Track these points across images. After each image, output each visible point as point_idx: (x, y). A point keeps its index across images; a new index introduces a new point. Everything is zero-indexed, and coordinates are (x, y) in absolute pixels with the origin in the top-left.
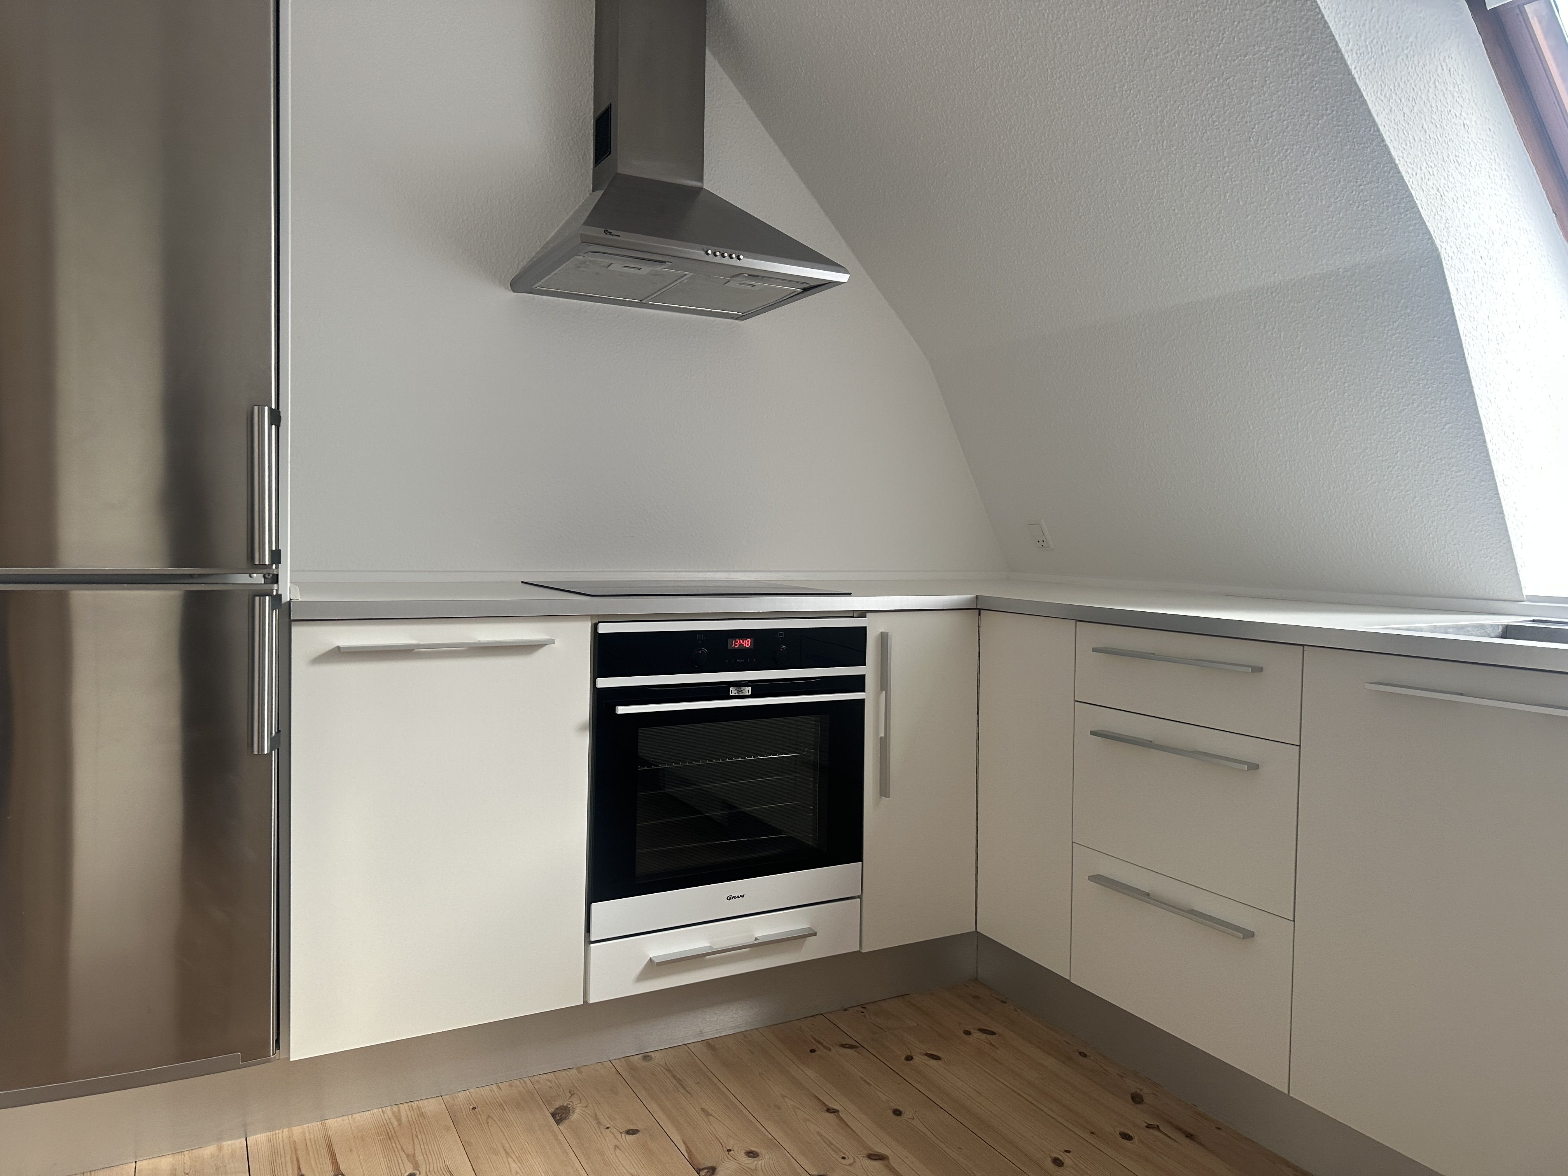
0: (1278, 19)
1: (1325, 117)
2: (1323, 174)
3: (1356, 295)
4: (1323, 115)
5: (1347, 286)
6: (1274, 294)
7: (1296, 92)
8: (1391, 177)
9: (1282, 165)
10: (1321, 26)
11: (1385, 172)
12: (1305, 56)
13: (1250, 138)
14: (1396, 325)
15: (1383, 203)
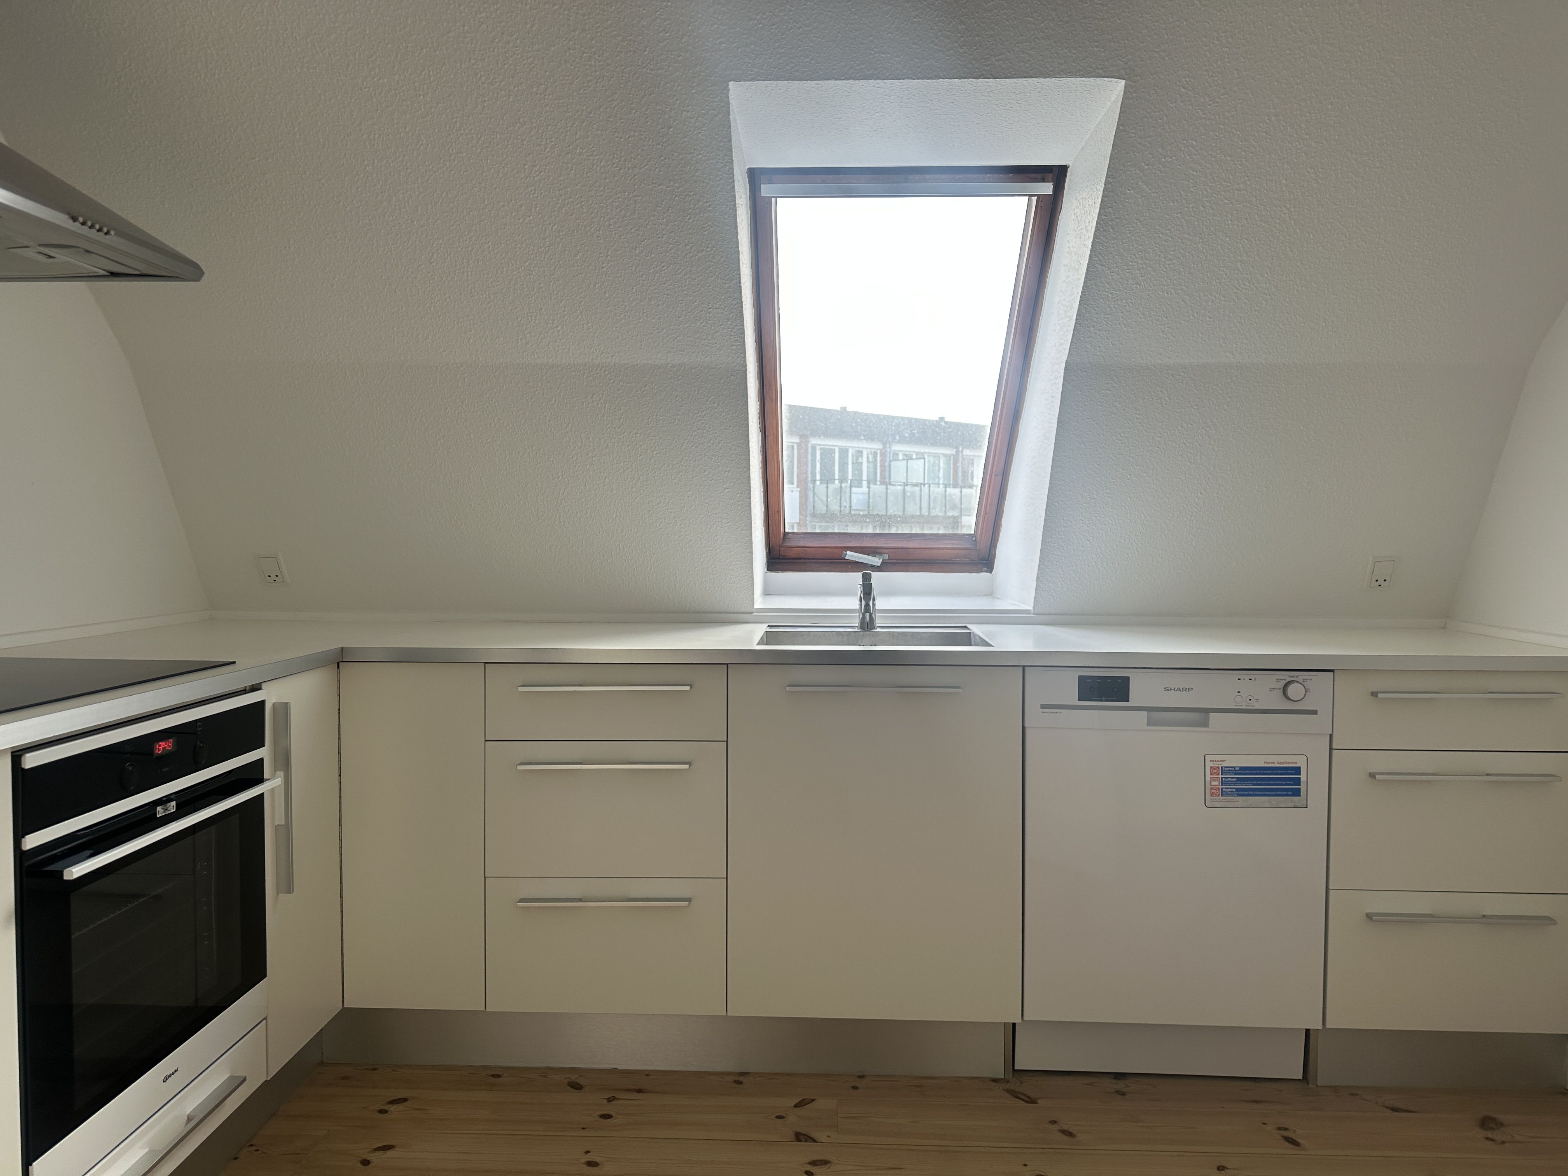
0: (698, 169)
1: (704, 252)
2: (685, 292)
3: (678, 386)
4: (703, 250)
5: (671, 378)
6: (607, 373)
7: (689, 227)
8: (735, 309)
9: (655, 276)
10: (729, 187)
11: (732, 304)
12: (708, 204)
13: (636, 247)
14: (703, 414)
15: (721, 325)
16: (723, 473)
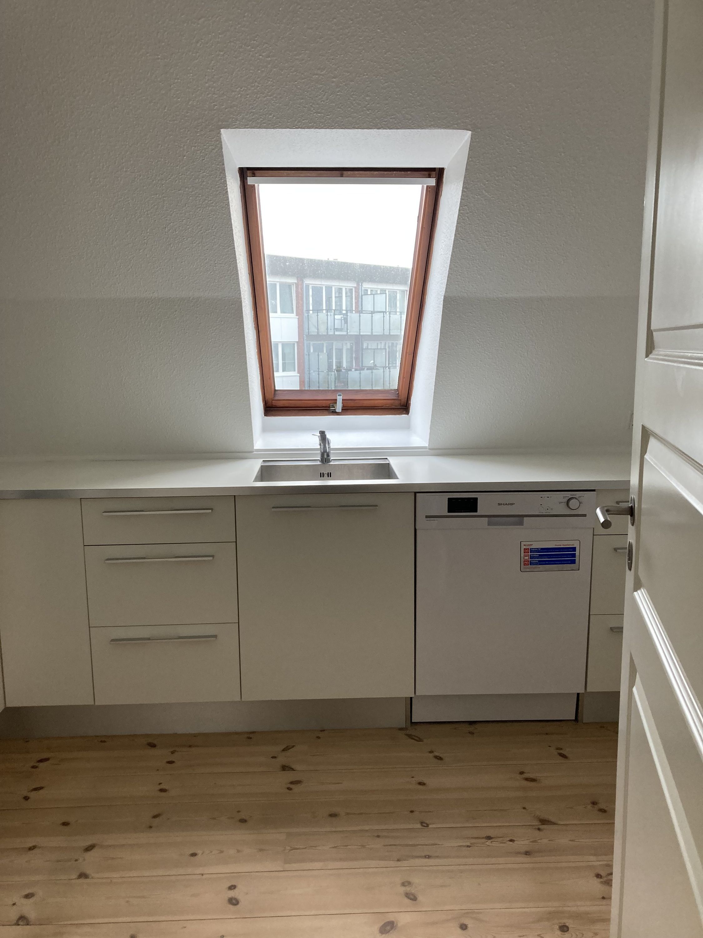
0: (204, 181)
1: (210, 231)
2: (199, 254)
3: (197, 311)
4: (209, 229)
5: (193, 306)
6: (150, 303)
7: (200, 215)
8: (232, 264)
9: (179, 245)
10: (224, 192)
11: (230, 261)
12: (211, 202)
13: (166, 227)
14: (215, 328)
15: (224, 274)
16: (230, 365)
